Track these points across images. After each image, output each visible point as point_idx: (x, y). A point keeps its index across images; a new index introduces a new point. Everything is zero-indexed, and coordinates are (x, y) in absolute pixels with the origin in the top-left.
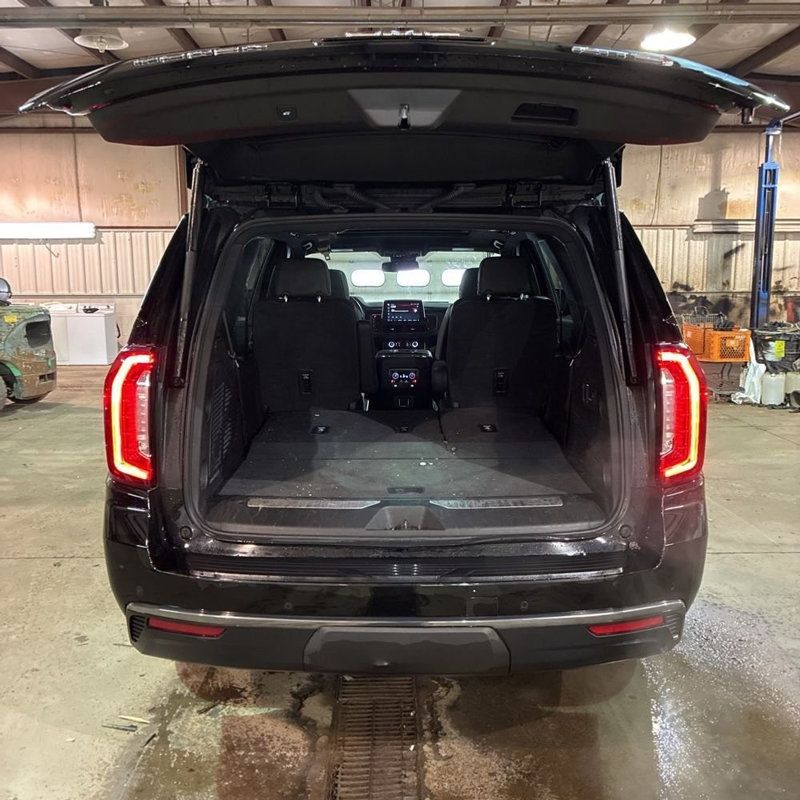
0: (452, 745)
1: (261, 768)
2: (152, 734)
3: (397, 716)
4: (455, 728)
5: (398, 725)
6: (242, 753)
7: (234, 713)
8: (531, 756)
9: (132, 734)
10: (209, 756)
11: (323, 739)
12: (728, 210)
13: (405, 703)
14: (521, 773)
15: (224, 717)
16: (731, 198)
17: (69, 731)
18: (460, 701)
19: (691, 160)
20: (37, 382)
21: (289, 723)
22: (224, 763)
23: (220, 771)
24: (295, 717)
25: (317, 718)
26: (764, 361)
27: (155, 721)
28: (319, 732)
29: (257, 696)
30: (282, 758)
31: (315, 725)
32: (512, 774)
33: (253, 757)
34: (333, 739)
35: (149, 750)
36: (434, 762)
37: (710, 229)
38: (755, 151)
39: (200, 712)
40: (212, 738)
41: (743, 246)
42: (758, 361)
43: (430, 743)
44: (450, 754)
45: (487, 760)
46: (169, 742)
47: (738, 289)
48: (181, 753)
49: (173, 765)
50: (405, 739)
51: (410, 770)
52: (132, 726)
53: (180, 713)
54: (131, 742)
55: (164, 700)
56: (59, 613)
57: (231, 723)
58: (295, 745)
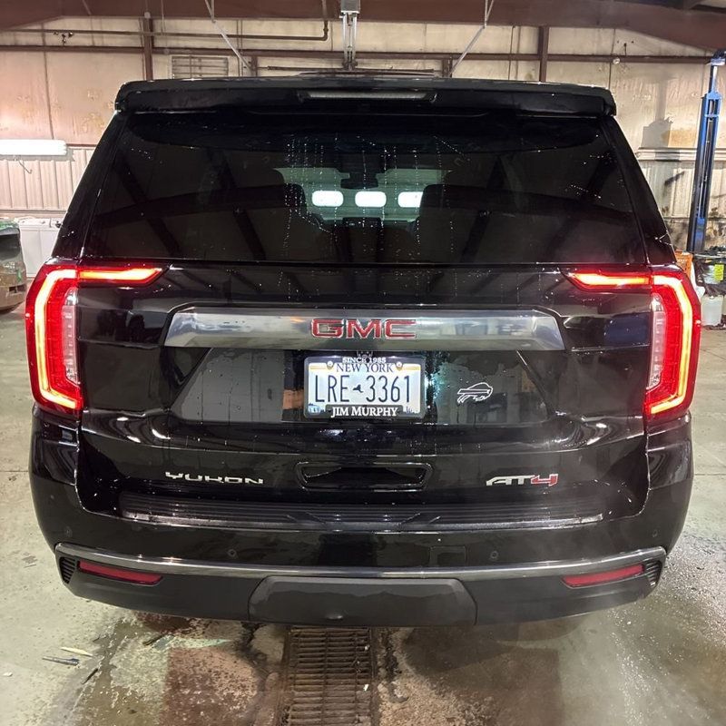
0: (408, 685)
1: (206, 709)
2: (93, 669)
3: (350, 651)
4: (411, 665)
5: (352, 661)
6: (187, 692)
7: (181, 646)
8: (490, 698)
9: (73, 668)
10: (153, 695)
11: (273, 677)
12: (670, 139)
13: (359, 635)
14: (480, 717)
15: (171, 649)
16: (674, 127)
17: (6, 665)
18: (416, 634)
19: (637, 90)
20: (7, 294)
21: (238, 656)
22: (168, 703)
23: (163, 712)
24: (245, 650)
25: (268, 652)
26: (703, 284)
27: (99, 653)
28: (270, 668)
29: (206, 626)
30: (229, 698)
31: (266, 659)
32: (471, 720)
33: (198, 697)
34: (284, 676)
35: (89, 688)
36: (389, 704)
37: (653, 157)
38: (699, 82)
39: (146, 644)
40: (156, 673)
41: (683, 173)
42: (698, 284)
43: (385, 683)
44: (406, 696)
45: (445, 703)
46: (111, 679)
47: (676, 215)
48: (122, 691)
49: (113, 706)
50: (359, 677)
51: (365, 714)
52: (73, 660)
53: (125, 645)
54: (71, 677)
55: (109, 630)
56: (9, 531)
57: (177, 657)
58: (243, 683)
